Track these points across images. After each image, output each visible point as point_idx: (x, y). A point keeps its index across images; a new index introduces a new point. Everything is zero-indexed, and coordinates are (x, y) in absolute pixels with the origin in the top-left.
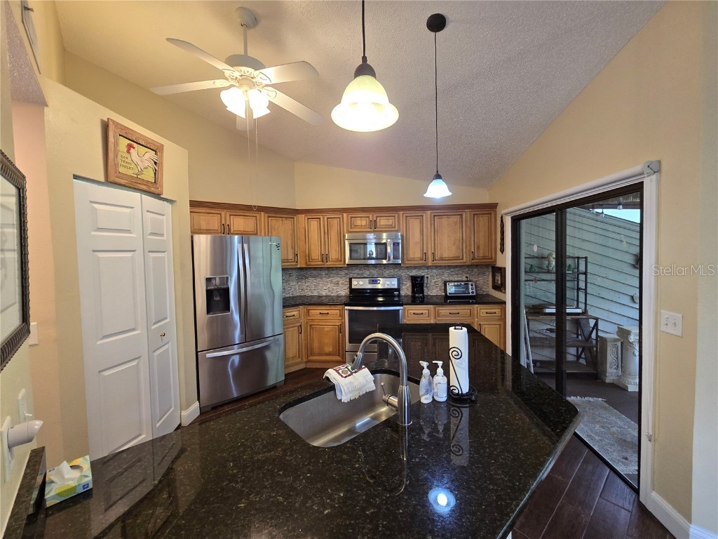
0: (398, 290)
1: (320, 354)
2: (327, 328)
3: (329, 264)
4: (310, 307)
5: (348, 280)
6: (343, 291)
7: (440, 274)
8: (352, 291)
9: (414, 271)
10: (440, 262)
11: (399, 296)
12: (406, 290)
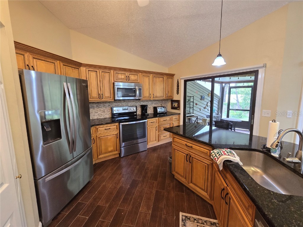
0: (136, 112)
1: (106, 153)
2: (109, 137)
3: (104, 100)
4: (98, 127)
5: (110, 109)
6: (108, 115)
7: (151, 104)
8: (113, 114)
9: (142, 103)
10: (156, 98)
11: (136, 115)
12: (139, 112)
